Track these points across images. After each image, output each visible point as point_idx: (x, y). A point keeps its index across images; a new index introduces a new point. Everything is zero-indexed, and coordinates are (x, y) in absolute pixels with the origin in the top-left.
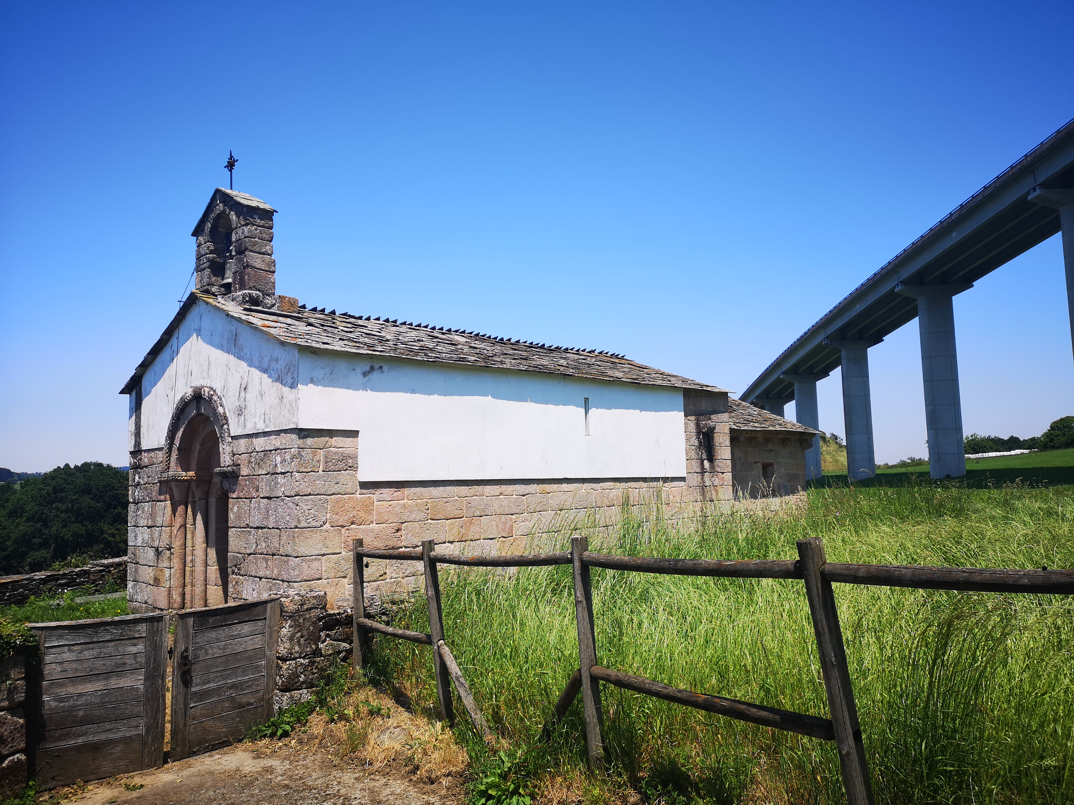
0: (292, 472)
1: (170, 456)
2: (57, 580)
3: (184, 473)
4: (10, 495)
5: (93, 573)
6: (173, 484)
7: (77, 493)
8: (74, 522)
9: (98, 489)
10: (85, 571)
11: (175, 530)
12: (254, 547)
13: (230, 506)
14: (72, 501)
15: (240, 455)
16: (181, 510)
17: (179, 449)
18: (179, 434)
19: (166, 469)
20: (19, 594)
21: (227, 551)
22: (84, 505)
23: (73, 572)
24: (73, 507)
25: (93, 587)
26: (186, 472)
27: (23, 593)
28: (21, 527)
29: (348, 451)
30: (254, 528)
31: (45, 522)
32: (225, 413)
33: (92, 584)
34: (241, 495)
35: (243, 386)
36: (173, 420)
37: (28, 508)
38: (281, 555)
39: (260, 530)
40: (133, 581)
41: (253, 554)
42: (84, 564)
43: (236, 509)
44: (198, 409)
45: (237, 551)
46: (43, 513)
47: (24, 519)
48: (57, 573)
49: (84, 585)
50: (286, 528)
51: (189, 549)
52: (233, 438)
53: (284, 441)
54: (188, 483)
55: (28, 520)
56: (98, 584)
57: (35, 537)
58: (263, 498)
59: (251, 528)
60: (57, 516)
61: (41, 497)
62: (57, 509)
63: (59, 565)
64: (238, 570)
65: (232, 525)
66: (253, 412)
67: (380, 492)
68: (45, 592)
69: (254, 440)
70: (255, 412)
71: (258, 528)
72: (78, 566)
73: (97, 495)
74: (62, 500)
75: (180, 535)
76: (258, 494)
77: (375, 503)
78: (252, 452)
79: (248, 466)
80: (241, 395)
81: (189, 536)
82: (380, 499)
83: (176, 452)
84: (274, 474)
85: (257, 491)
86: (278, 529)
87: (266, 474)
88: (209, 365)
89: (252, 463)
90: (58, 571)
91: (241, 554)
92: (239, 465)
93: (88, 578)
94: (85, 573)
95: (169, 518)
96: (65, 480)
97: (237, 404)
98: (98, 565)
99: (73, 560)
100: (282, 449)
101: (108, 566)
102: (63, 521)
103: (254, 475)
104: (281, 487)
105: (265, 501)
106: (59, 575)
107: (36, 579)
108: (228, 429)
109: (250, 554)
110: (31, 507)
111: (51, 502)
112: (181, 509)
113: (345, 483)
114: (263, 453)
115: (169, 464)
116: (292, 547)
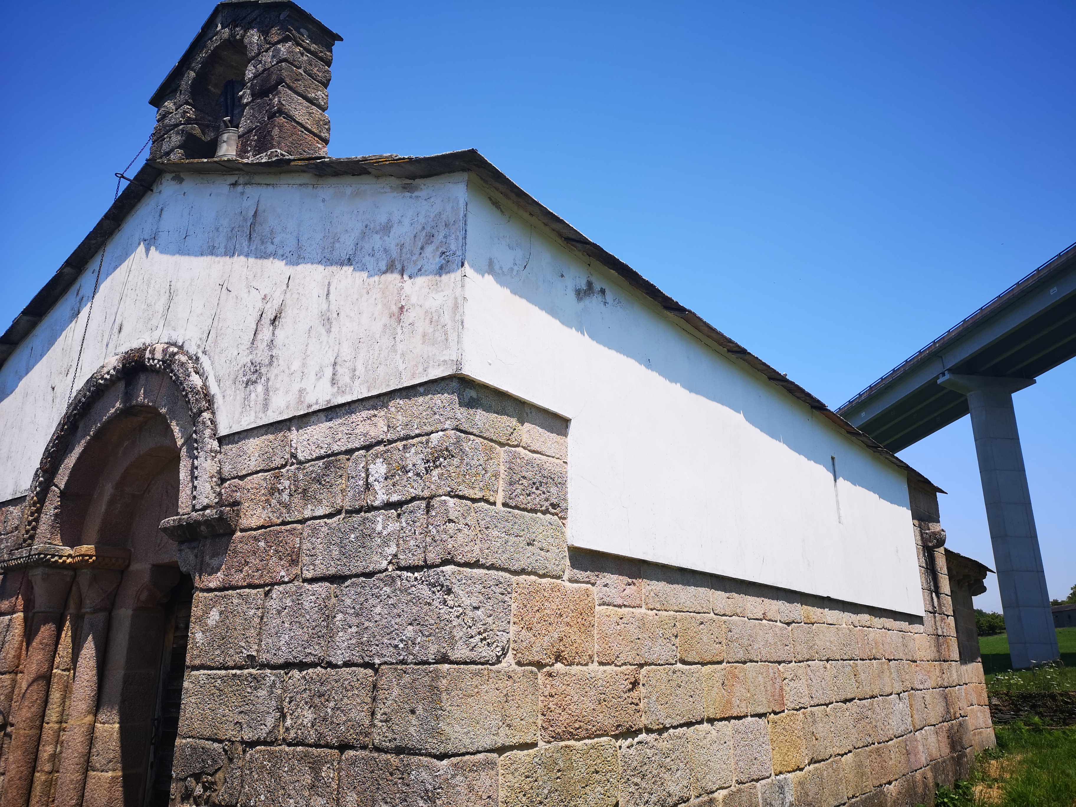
0: (432, 497)
1: (39, 511)
3: (68, 550)
6: (37, 575)
11: (23, 681)
12: (270, 721)
13: (196, 611)
15: (242, 478)
16: (46, 633)
17: (63, 494)
18: (71, 461)
19: (25, 541)
21: (174, 734)
26: (72, 547)
29: (550, 464)
30: (273, 667)
32: (205, 386)
34: (238, 578)
35: (270, 315)
36: (62, 430)
38: (378, 749)
39: (295, 673)
41: (265, 743)
43: (214, 616)
44: (128, 395)
45: (207, 733)
50: (403, 662)
51: (50, 727)
52: (221, 440)
53: (400, 419)
54: (71, 573)
58: (311, 581)
59: (263, 666)
64: (205, 789)
65: (197, 662)
66: (296, 365)
67: (605, 581)
69: (294, 435)
70: (304, 365)
71: (287, 666)
75: (36, 693)
76: (295, 571)
77: (597, 607)
78: (283, 466)
79: (267, 501)
80: (259, 337)
81: (55, 696)
82: (607, 600)
83: (57, 501)
84: (358, 511)
85: (294, 562)
86: (366, 665)
87: (330, 516)
88: (170, 299)
89: (280, 492)
91: (220, 741)
92: (236, 503)
95: (12, 653)
97: (247, 360)
100: (390, 442)
103: (284, 523)
104: (386, 543)
105: (321, 588)
108: (212, 422)
109: (252, 744)
112: (46, 631)
113: (545, 545)
114: (321, 463)
115: (34, 528)
116: (423, 722)
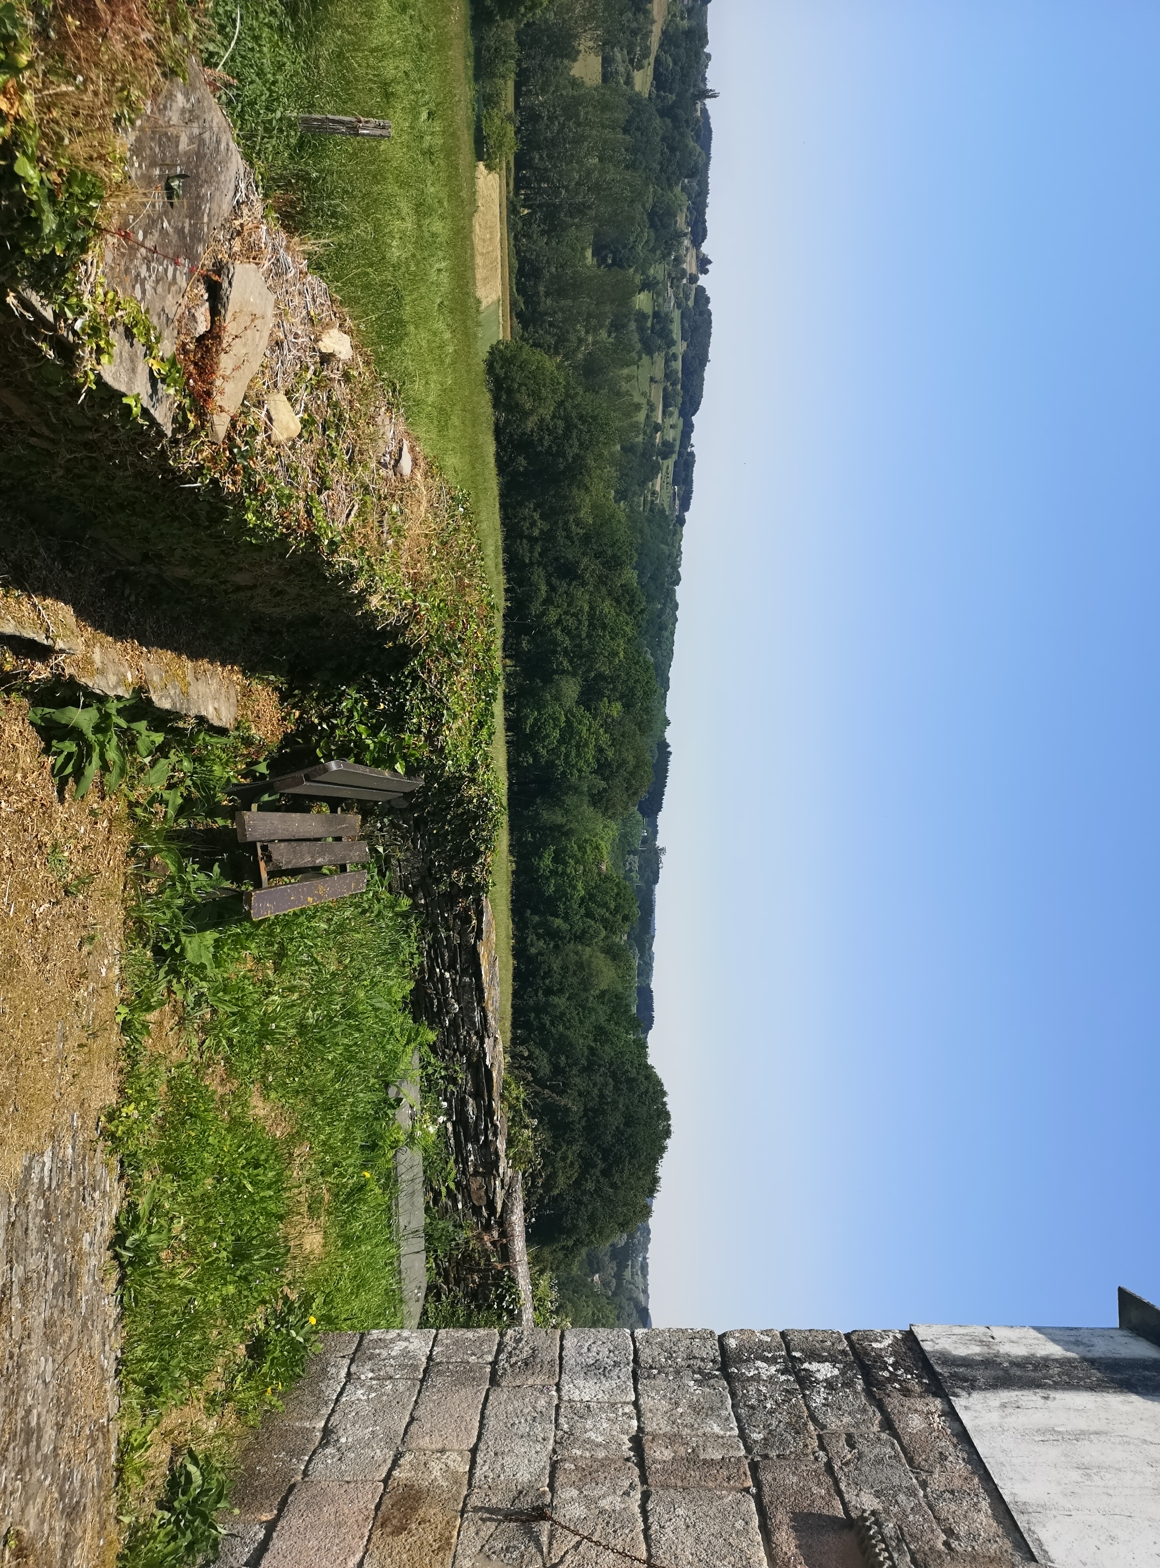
2: (477, 1095)
4: (624, 1027)
5: (488, 1184)
7: (627, 1108)
8: (585, 1106)
9: (631, 1135)
10: (495, 1165)
14: (615, 1102)
20: (444, 1004)
22: (610, 1118)
23: (495, 1135)
24: (607, 1103)
25: (448, 1188)
27: (448, 1013)
28: (581, 1041)
31: (588, 1069)
33: (458, 1184)
37: (607, 1048)
40: (430, 1358)
42: (516, 1160)
46: (600, 1066)
47: (593, 1044)
48: (496, 1095)
49: (456, 1162)
55: (591, 1049)
56: (455, 1202)
57: (567, 1057)
60: (595, 1085)
61: (622, 1063)
62: (606, 1084)
63: (517, 1099)
68: (446, 1068)
72: (510, 1143)
73: (623, 1134)
74: (617, 1089)
90: (502, 1096)
93: (476, 1173)
94: (490, 1166)
96: (647, 1092)
98: (509, 1195)
99: (527, 1133)
101: (503, 1223)
102: (588, 1092)
106: (491, 1099)
107: (482, 1043)
110: (607, 1052)
111: (614, 1076)
